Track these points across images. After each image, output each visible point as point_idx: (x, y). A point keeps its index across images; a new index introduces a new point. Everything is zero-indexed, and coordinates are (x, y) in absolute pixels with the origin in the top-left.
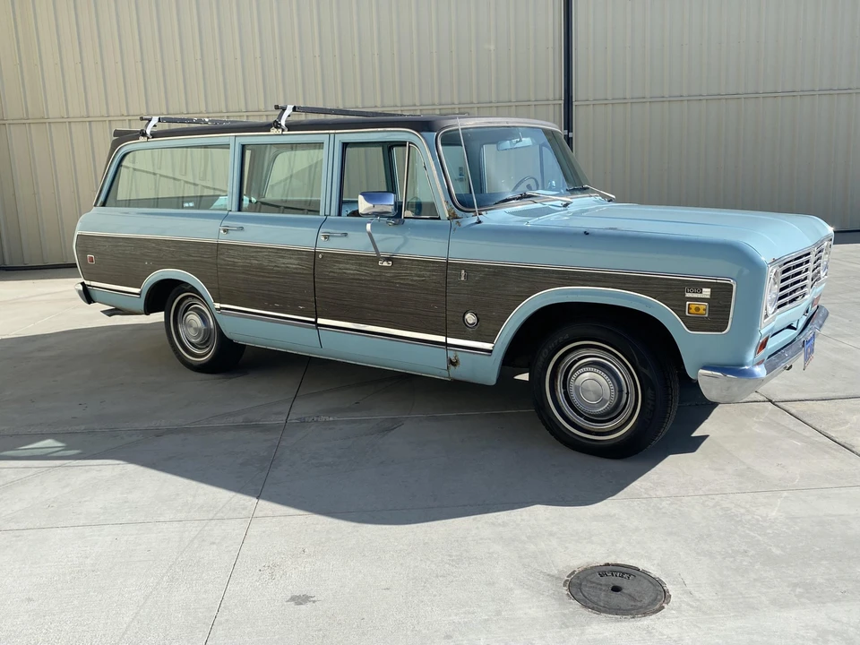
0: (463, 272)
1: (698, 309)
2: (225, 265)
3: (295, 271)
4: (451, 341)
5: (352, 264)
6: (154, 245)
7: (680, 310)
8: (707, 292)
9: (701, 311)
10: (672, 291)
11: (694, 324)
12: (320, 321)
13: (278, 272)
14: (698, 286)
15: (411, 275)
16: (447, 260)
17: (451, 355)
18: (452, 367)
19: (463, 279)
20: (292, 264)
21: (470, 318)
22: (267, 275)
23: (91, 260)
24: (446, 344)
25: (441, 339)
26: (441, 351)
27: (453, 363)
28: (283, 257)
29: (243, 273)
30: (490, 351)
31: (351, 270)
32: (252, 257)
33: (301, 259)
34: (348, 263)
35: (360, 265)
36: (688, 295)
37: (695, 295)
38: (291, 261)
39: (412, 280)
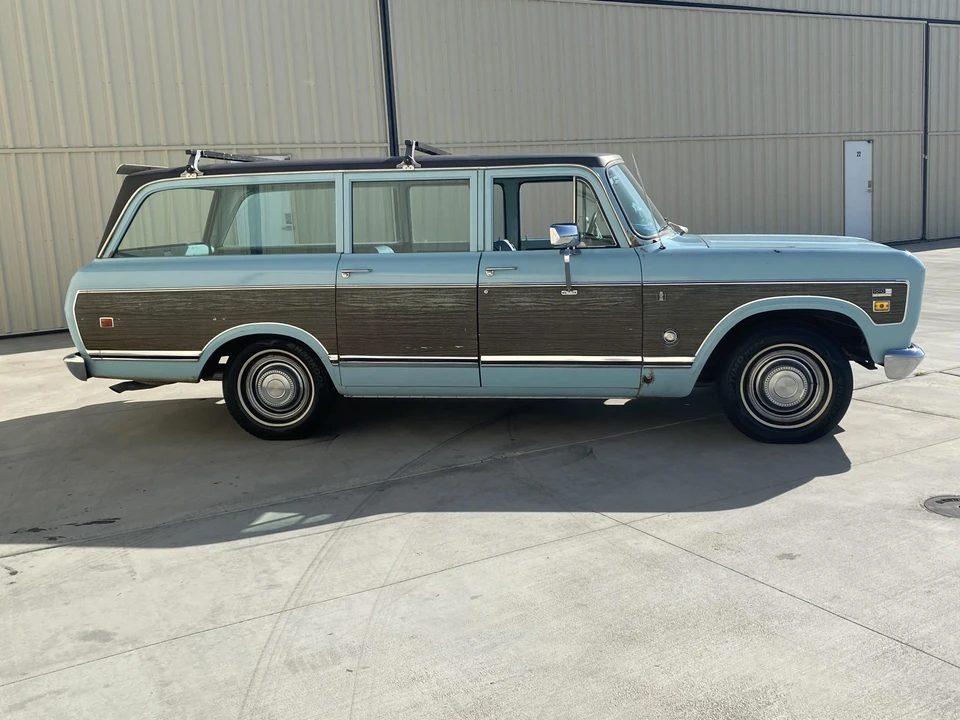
0: (661, 293)
1: (882, 306)
2: (349, 311)
3: (452, 309)
4: (647, 359)
5: (528, 297)
6: (227, 297)
7: (868, 309)
8: (889, 292)
9: (885, 307)
10: (861, 293)
11: (879, 318)
12: (484, 358)
13: (426, 313)
14: (881, 288)
15: (601, 301)
16: (642, 284)
17: (646, 372)
18: (645, 385)
19: (661, 299)
20: (448, 302)
21: (669, 336)
22: (412, 317)
23: (108, 323)
24: (642, 363)
25: (638, 359)
26: (635, 372)
27: (647, 380)
28: (434, 297)
29: (376, 318)
30: (691, 364)
31: (526, 302)
32: (390, 299)
33: (461, 297)
34: (522, 296)
35: (538, 296)
36: (874, 295)
37: (880, 295)
38: (446, 300)
39: (603, 306)
